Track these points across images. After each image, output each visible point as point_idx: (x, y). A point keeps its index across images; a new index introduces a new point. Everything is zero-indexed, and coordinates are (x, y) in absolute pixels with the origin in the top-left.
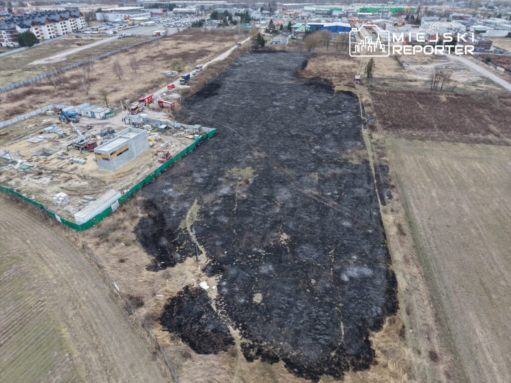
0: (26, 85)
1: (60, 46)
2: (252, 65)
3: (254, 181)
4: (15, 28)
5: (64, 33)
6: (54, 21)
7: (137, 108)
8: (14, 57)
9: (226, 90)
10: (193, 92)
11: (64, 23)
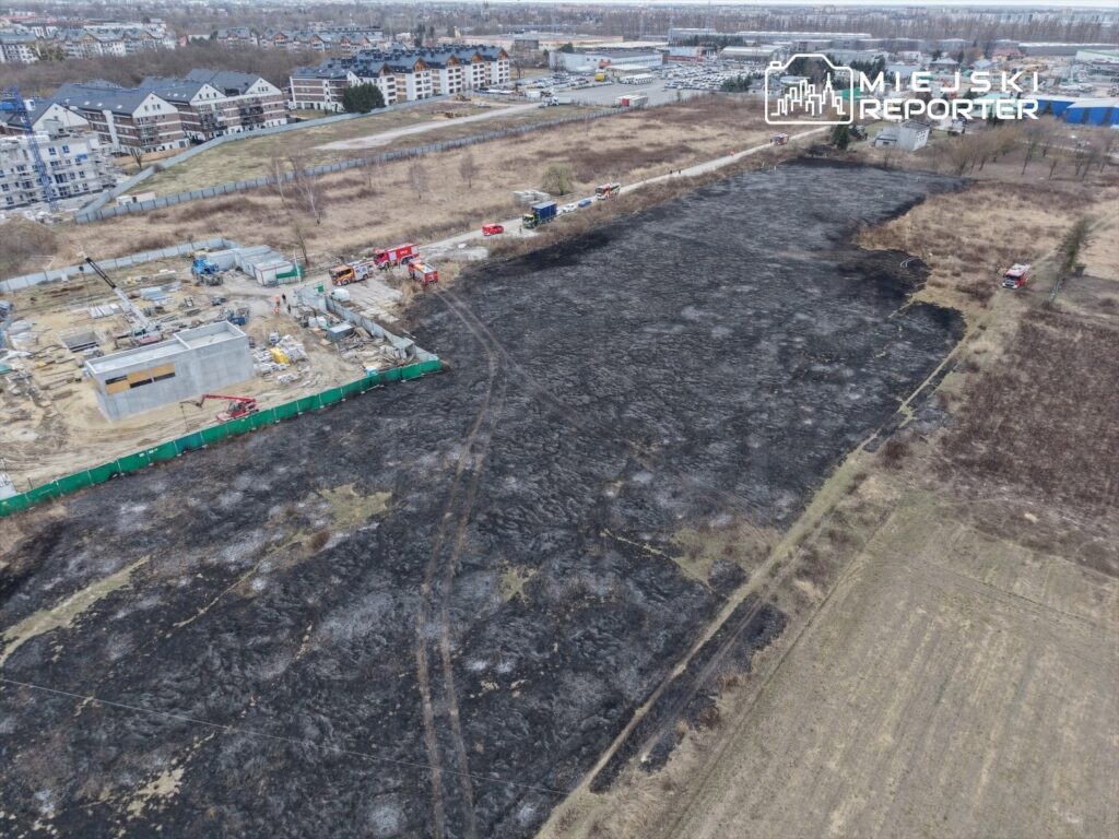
0: (246, 190)
1: (416, 115)
2: (753, 197)
3: (343, 544)
4: (345, 77)
5: (451, 91)
6: (438, 66)
7: (348, 271)
8: (312, 131)
9: (609, 256)
10: (525, 250)
11: (458, 70)
